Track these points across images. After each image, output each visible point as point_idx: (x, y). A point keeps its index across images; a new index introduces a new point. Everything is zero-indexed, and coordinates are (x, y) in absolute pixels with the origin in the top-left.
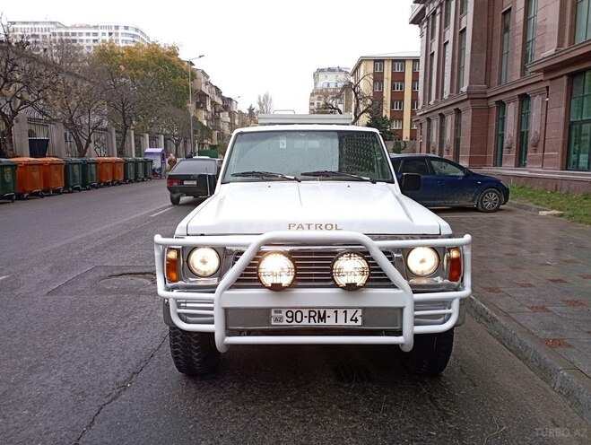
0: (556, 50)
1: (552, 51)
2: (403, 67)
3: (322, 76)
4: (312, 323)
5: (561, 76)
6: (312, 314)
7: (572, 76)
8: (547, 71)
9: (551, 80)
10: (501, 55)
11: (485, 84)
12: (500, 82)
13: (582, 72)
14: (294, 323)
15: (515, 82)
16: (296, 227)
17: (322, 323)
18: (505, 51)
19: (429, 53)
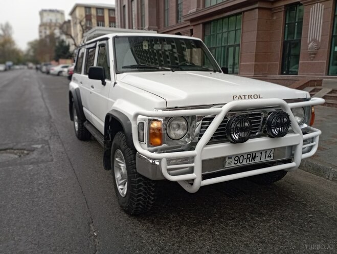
0: (197, 10)
1: (194, 10)
2: (103, 13)
3: (45, 14)
4: (248, 162)
5: (199, 24)
6: (249, 156)
7: (204, 24)
8: (192, 20)
9: (194, 26)
10: (165, 10)
11: (157, 26)
12: (165, 26)
13: (209, 22)
14: (239, 164)
15: (174, 26)
16: (238, 97)
17: (253, 162)
18: (166, 8)
19: (122, 6)
